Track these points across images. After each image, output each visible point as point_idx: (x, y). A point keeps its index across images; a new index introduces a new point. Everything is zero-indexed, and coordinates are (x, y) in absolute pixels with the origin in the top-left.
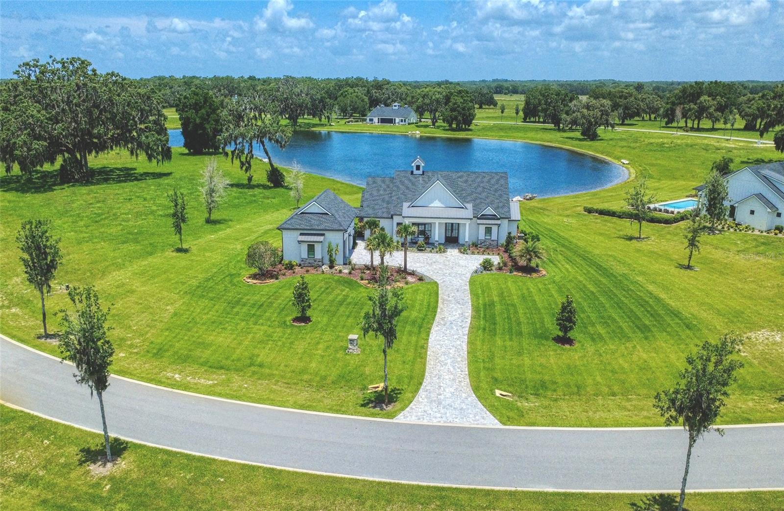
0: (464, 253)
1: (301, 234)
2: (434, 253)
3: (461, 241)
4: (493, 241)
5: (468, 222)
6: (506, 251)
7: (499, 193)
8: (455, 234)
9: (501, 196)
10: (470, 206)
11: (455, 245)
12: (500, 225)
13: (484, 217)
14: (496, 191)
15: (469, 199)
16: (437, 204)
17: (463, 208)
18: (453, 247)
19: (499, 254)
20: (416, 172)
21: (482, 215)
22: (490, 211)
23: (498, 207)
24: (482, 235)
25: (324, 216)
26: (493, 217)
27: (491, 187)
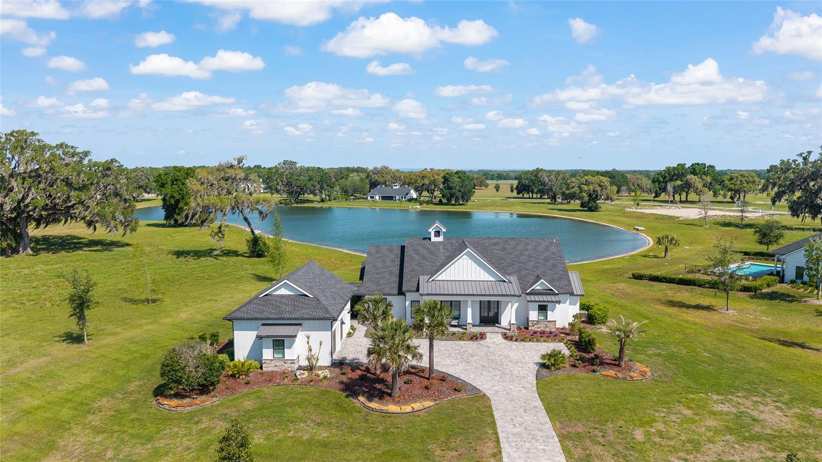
5: (514, 300)
7: (552, 261)
9: (554, 266)
10: (513, 279)
12: (558, 302)
13: (535, 292)
14: (547, 259)
15: (511, 269)
17: (505, 281)
20: (434, 239)
21: (532, 289)
22: (543, 284)
23: (554, 279)
24: (533, 315)
26: (548, 292)
27: (539, 256)
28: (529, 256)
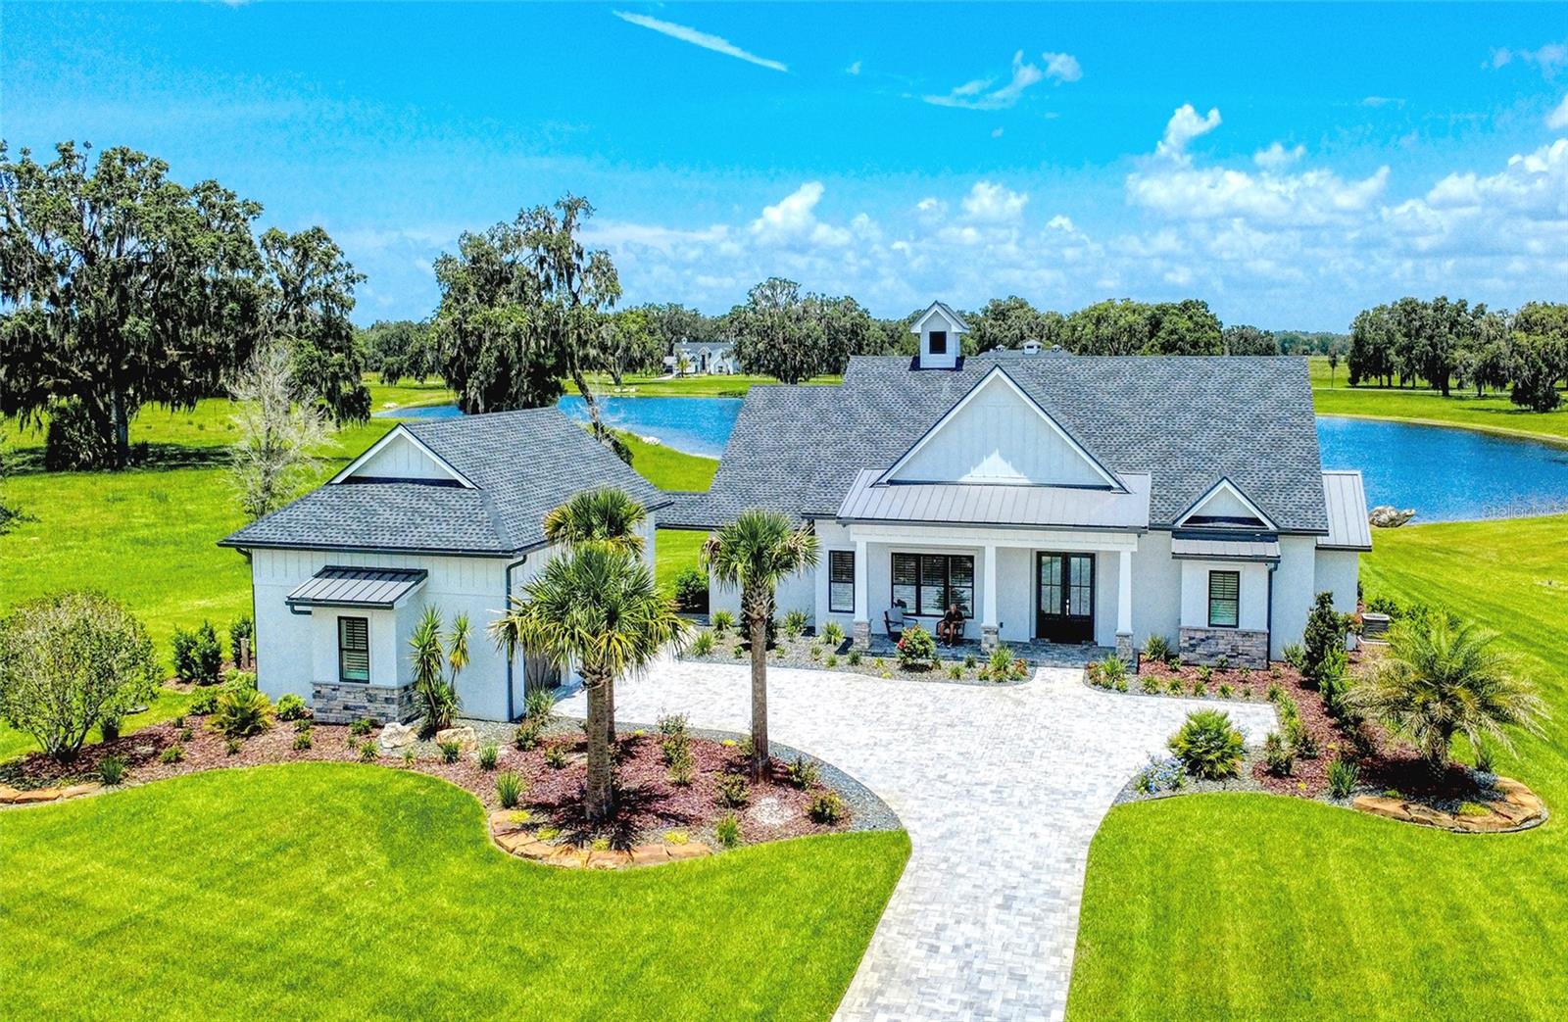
0: (1108, 687)
1: (329, 572)
2: (969, 681)
3: (1102, 636)
4: (1246, 635)
5: (1126, 547)
6: (1309, 685)
7: (1273, 430)
8: (1077, 607)
9: (1278, 443)
10: (1140, 484)
11: (1075, 650)
12: (1276, 560)
13: (1199, 527)
14: (1258, 423)
15: (1140, 455)
16: (994, 468)
17: (1109, 488)
18: (1066, 660)
19: (1273, 696)
20: (928, 359)
21: (1194, 519)
22: (1225, 501)
23: (1266, 488)
24: (1194, 611)
25: (440, 493)
26: (1248, 529)
27: (1237, 411)
28: (1206, 414)
